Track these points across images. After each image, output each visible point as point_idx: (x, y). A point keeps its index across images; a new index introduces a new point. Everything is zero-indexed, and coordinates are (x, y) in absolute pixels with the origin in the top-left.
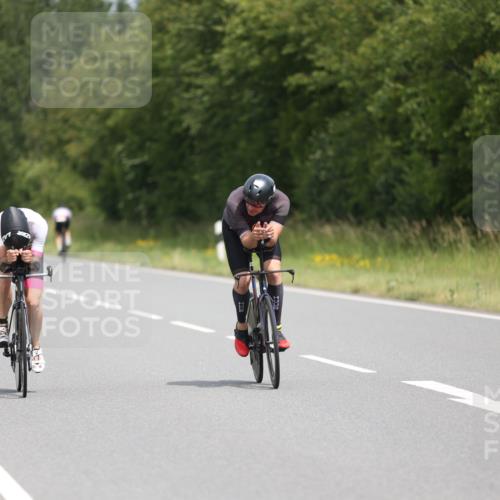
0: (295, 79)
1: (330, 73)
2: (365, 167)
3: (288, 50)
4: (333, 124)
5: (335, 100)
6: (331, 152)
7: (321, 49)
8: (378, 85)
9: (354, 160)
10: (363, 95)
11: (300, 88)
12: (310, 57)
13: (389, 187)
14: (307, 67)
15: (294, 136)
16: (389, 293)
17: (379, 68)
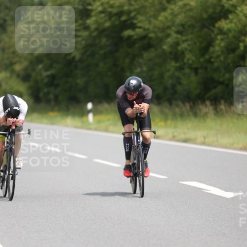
0: (127, 33)
1: (145, 29)
2: (161, 76)
3: (124, 18)
4: (146, 55)
5: (146, 43)
6: (145, 69)
7: (140, 18)
8: (168, 36)
9: (156, 73)
10: (161, 41)
11: (130, 37)
12: (135, 21)
13: (173, 86)
14: (133, 27)
15: (127, 61)
16: (174, 138)
17: (169, 27)
